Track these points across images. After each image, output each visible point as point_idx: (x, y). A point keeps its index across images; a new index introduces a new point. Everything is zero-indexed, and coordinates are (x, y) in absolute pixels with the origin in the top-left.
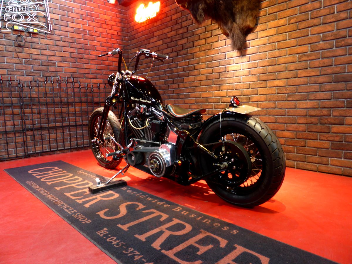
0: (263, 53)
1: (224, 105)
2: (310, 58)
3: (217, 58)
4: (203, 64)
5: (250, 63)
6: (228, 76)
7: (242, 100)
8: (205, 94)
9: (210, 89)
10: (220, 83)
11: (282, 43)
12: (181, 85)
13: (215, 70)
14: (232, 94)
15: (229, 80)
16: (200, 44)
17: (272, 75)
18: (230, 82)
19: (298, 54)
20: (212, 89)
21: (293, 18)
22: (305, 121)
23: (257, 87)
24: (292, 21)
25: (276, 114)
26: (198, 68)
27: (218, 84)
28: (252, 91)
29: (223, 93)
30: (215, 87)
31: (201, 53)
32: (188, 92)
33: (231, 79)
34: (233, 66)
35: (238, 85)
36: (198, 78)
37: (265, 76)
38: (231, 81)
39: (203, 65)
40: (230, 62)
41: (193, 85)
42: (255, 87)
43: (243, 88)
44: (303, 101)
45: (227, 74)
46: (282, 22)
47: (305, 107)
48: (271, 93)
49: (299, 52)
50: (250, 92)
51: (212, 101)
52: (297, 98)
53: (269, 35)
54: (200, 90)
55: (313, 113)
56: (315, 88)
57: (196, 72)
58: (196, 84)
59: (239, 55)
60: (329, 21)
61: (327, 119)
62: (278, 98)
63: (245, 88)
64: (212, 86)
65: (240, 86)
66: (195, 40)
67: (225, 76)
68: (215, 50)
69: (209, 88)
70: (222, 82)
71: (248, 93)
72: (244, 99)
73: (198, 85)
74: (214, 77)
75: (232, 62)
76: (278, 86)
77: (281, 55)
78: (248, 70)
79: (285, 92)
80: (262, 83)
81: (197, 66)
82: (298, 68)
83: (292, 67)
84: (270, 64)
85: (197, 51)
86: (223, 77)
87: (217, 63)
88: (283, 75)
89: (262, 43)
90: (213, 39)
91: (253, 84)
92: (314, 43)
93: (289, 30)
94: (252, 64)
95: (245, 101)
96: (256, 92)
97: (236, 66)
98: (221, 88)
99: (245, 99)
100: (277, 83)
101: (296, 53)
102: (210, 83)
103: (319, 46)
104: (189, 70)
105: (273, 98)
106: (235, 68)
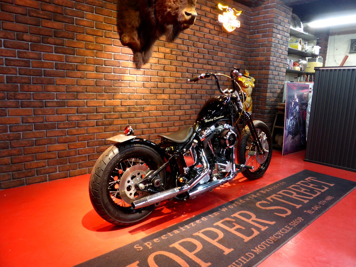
0: (155, 71)
1: (118, 115)
2: (182, 82)
3: (111, 64)
4: (90, 66)
5: (144, 77)
6: (123, 85)
7: (137, 110)
8: (93, 103)
9: (100, 97)
10: (113, 91)
11: (168, 66)
12: (50, 88)
13: (107, 76)
14: (127, 104)
15: (124, 90)
16: (86, 39)
17: (161, 90)
18: (124, 91)
19: (176, 77)
20: (103, 97)
21: (174, 51)
22: (178, 124)
23: (150, 99)
24: (174, 53)
25: (163, 120)
26: (83, 70)
27: (111, 92)
28: (146, 102)
29: (117, 102)
30: (107, 95)
31: (88, 52)
32: (64, 98)
33: (125, 89)
34: (129, 76)
35: (133, 96)
36: (83, 82)
37: (155, 90)
38: (126, 91)
39: (92, 67)
40: (125, 72)
41: (73, 90)
42: (148, 99)
43: (137, 99)
44: (177, 111)
45: (122, 83)
46: (168, 50)
47: (179, 114)
48: (159, 104)
49: (177, 76)
50: (144, 102)
51: (103, 111)
52: (175, 108)
53: (159, 57)
54: (86, 97)
55: (182, 118)
56: (184, 102)
57: (79, 74)
58: (79, 89)
59: (135, 67)
60: (191, 61)
61: (188, 122)
62: (164, 108)
63: (139, 98)
64: (103, 94)
65: (135, 96)
66: (79, 32)
67: (120, 84)
68: (108, 54)
69: (99, 95)
70: (115, 91)
71: (142, 103)
72: (138, 109)
73: (82, 91)
74: (106, 84)
75: (128, 72)
76: (164, 99)
77: (167, 76)
78: (142, 83)
79: (168, 104)
80: (153, 96)
81: (81, 67)
82: (176, 88)
83: (173, 85)
84: (160, 81)
85: (80, 46)
86: (117, 85)
87: (110, 69)
88: (168, 90)
89: (154, 63)
90: (105, 40)
91: (146, 95)
92: (184, 72)
93: (172, 59)
94: (146, 78)
95: (139, 110)
96: (149, 103)
97: (132, 77)
98: (115, 97)
99: (140, 109)
100: (163, 96)
101: (175, 76)
102: (101, 90)
103: (186, 75)
104: (66, 69)
105: (161, 108)
106: (131, 79)
